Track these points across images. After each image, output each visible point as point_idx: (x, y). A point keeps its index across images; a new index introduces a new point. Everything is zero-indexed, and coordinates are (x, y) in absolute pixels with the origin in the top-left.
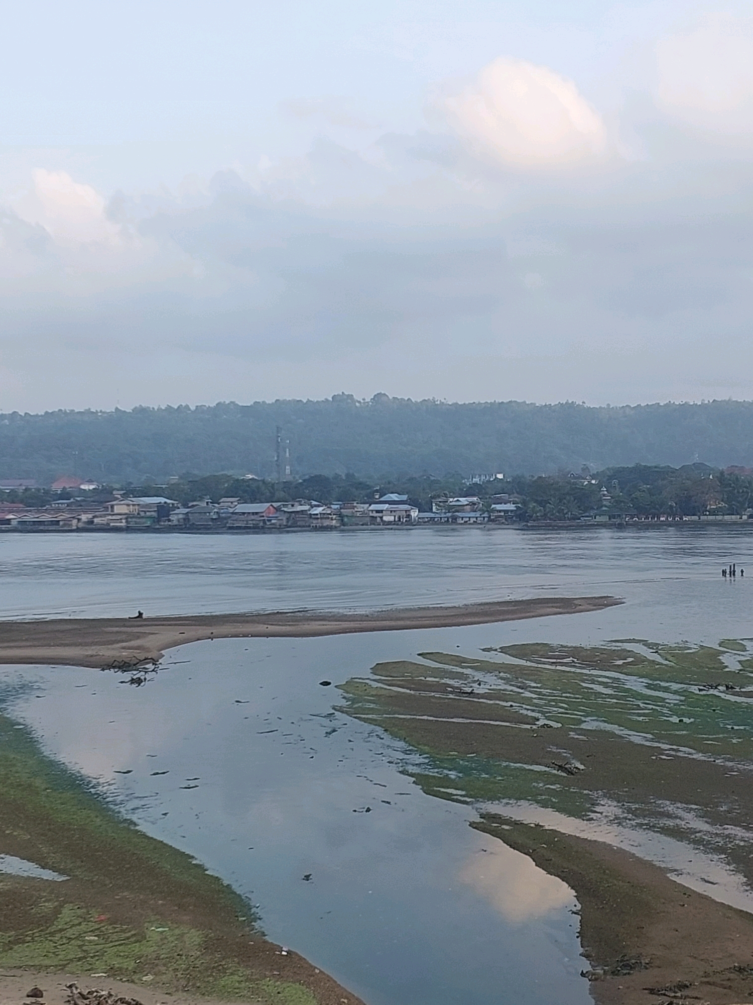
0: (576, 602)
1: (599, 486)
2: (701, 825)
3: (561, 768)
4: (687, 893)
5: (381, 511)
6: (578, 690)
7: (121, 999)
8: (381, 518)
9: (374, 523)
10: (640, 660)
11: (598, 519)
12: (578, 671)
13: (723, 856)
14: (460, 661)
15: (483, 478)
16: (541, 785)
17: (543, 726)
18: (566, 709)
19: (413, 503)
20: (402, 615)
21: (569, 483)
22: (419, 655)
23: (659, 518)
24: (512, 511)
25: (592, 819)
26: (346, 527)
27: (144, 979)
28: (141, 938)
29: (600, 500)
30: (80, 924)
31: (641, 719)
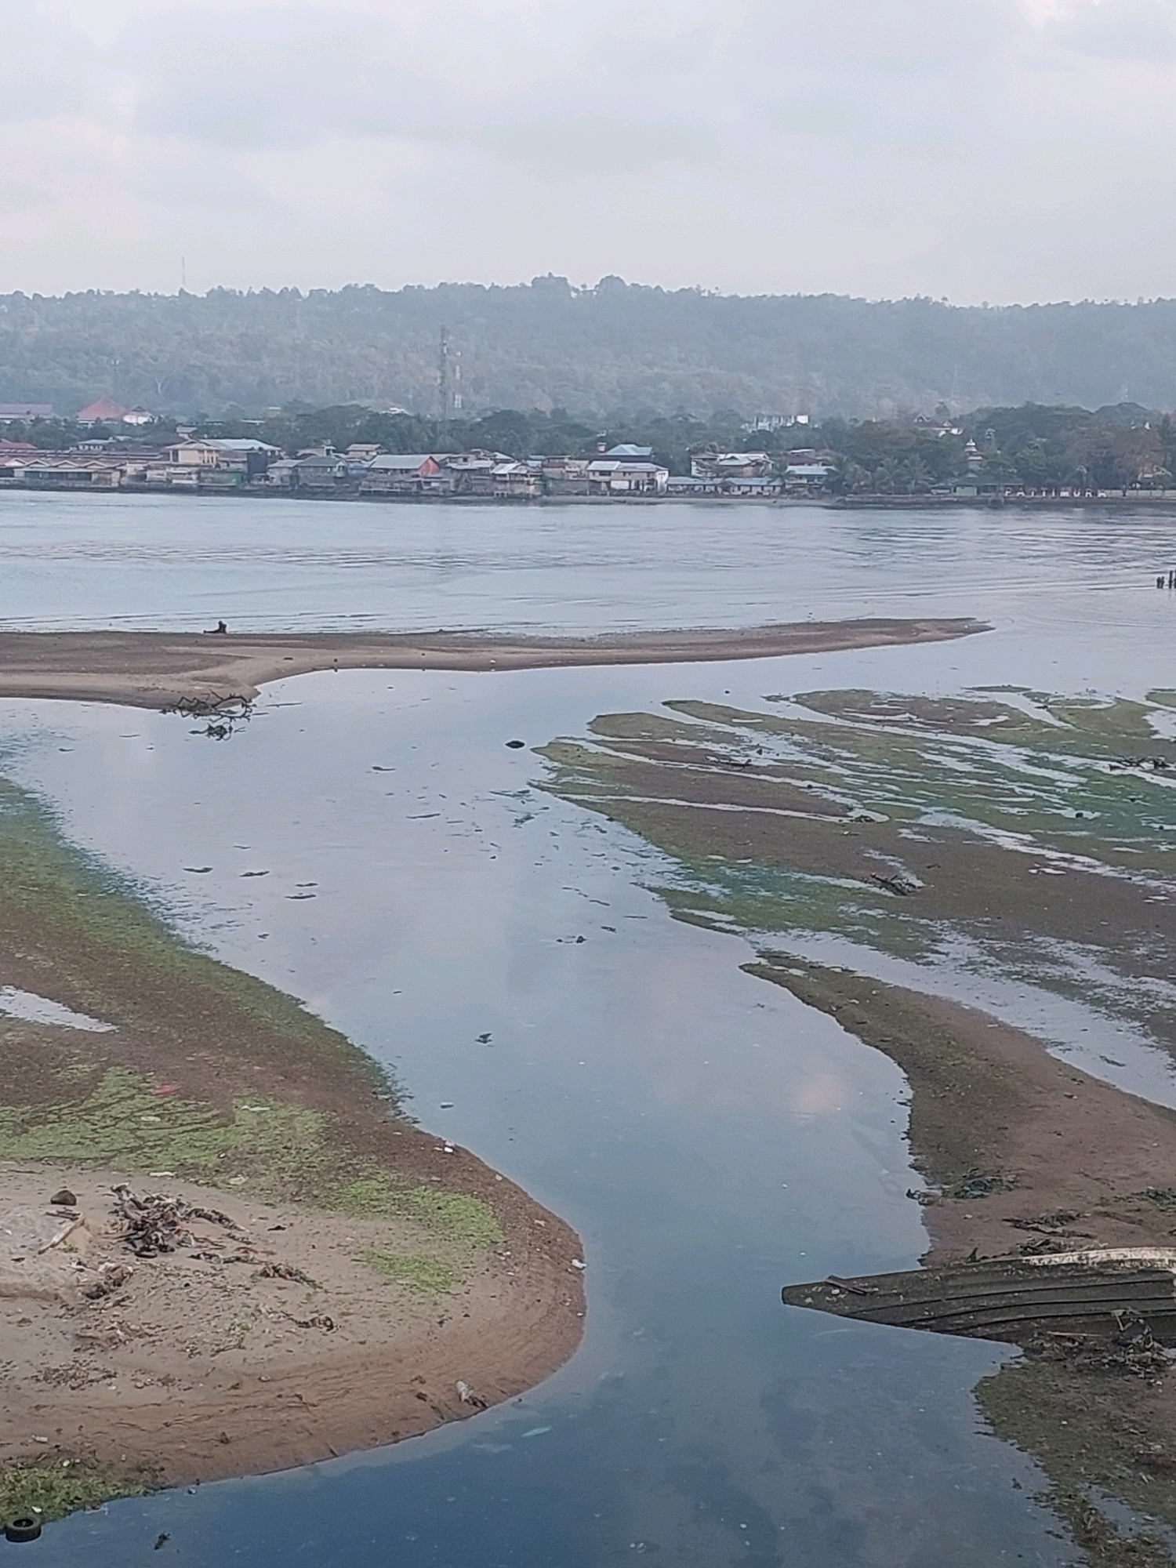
0: (917, 626)
1: (964, 438)
2: (1104, 976)
3: (885, 884)
4: (1078, 1078)
5: (609, 473)
6: (917, 763)
7: (196, 1211)
8: (608, 483)
9: (596, 491)
10: (1017, 719)
11: (960, 492)
12: (919, 734)
13: (1137, 1024)
14: (729, 715)
15: (775, 421)
16: (853, 909)
17: (859, 819)
18: (897, 793)
19: (661, 460)
20: (642, 641)
21: (915, 432)
22: (665, 704)
23: (1058, 492)
24: (820, 477)
25: (931, 963)
26: (550, 498)
27: (232, 1181)
28: (227, 1120)
29: (966, 462)
30: (132, 1097)
31: (1015, 811)
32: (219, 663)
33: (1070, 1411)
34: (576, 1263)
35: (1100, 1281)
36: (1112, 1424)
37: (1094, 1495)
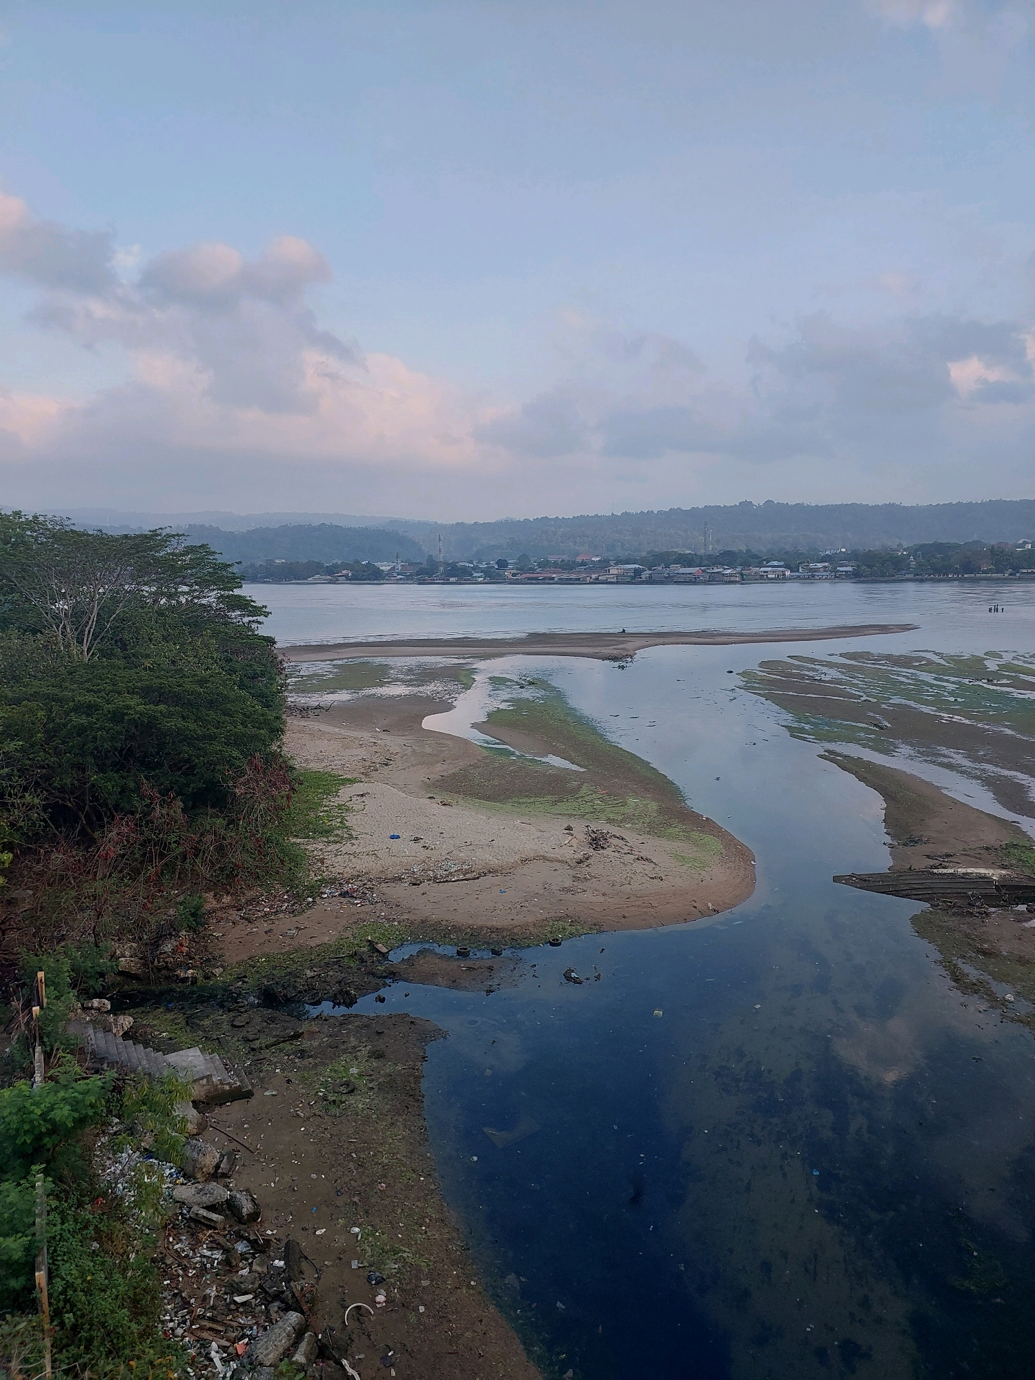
0: (890, 627)
1: (909, 555)
2: (966, 763)
3: (875, 725)
4: (955, 802)
5: (767, 572)
6: (888, 680)
7: (614, 835)
8: (767, 576)
9: (762, 579)
10: (930, 662)
11: (907, 576)
12: (890, 668)
13: (979, 781)
14: (813, 661)
15: (832, 551)
16: (862, 735)
17: (865, 701)
18: (880, 691)
19: (787, 567)
20: (779, 634)
21: (889, 554)
22: (788, 657)
23: (947, 575)
24: (850, 571)
25: (894, 756)
26: (744, 582)
27: (627, 826)
28: (624, 804)
29: (909, 564)
30: (592, 794)
31: (929, 698)
32: (623, 643)
33: (949, 930)
34: (752, 862)
35: (963, 880)
36: (967, 936)
37: (960, 962)
